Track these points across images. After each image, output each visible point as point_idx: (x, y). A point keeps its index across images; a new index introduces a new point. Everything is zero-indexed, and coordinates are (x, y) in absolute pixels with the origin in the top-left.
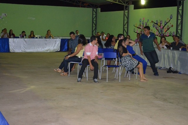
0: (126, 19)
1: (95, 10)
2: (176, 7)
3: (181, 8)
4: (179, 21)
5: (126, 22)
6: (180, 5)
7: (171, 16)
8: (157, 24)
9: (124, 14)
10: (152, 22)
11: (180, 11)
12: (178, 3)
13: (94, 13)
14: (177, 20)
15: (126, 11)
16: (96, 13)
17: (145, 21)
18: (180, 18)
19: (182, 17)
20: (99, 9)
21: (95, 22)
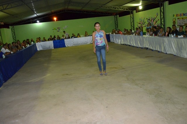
0: (132, 19)
1: (116, 16)
2: (159, 8)
3: (162, 8)
4: (162, 16)
5: (132, 21)
7: (157, 13)
8: (149, 20)
9: (131, 17)
10: (147, 19)
11: (162, 10)
12: (160, 5)
14: (161, 15)
15: (132, 15)
16: (117, 18)
17: (143, 19)
18: (162, 14)
19: (164, 13)
20: (118, 16)
21: (116, 23)
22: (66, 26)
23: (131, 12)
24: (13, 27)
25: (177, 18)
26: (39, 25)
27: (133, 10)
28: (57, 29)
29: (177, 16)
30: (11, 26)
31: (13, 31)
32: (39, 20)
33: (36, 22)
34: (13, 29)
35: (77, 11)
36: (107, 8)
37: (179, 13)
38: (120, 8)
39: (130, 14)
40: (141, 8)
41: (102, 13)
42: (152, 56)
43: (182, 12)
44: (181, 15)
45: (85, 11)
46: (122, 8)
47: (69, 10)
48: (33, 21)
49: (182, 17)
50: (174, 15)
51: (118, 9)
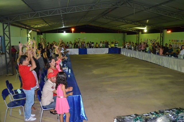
0: (138, 38)
1: (124, 34)
2: (160, 34)
3: (162, 34)
4: (161, 40)
5: (138, 39)
6: (162, 33)
7: (158, 37)
8: (151, 41)
9: (137, 36)
10: (149, 40)
11: (162, 35)
12: (161, 31)
13: (124, 35)
14: (161, 39)
15: (138, 35)
16: (125, 35)
17: (147, 39)
18: (162, 38)
19: (163, 38)
20: (126, 34)
21: (124, 39)
22: (85, 38)
23: (138, 33)
24: (45, 34)
25: (172, 42)
26: (65, 34)
27: (139, 31)
28: (78, 39)
29: (172, 41)
30: (44, 33)
31: (45, 37)
32: (65, 31)
33: (63, 32)
34: (45, 35)
35: (95, 27)
36: (120, 28)
37: (174, 39)
38: (130, 29)
39: (136, 34)
40: (146, 31)
41: (114, 30)
42: (154, 67)
43: (176, 39)
44: (175, 41)
45: (101, 28)
46: (131, 30)
47: (89, 26)
48: (61, 31)
49: (175, 42)
50: (170, 40)
51: (128, 29)
